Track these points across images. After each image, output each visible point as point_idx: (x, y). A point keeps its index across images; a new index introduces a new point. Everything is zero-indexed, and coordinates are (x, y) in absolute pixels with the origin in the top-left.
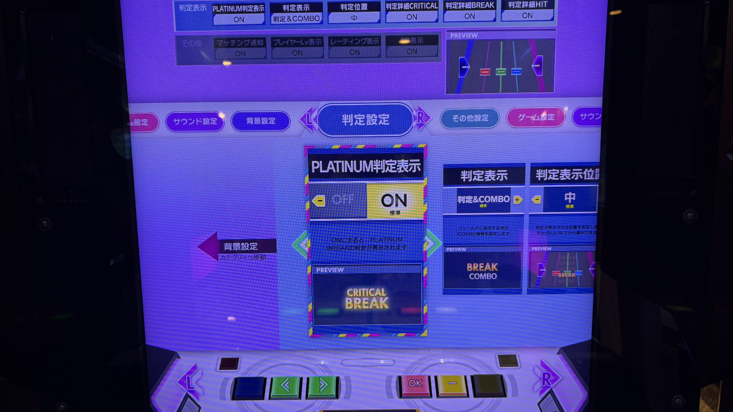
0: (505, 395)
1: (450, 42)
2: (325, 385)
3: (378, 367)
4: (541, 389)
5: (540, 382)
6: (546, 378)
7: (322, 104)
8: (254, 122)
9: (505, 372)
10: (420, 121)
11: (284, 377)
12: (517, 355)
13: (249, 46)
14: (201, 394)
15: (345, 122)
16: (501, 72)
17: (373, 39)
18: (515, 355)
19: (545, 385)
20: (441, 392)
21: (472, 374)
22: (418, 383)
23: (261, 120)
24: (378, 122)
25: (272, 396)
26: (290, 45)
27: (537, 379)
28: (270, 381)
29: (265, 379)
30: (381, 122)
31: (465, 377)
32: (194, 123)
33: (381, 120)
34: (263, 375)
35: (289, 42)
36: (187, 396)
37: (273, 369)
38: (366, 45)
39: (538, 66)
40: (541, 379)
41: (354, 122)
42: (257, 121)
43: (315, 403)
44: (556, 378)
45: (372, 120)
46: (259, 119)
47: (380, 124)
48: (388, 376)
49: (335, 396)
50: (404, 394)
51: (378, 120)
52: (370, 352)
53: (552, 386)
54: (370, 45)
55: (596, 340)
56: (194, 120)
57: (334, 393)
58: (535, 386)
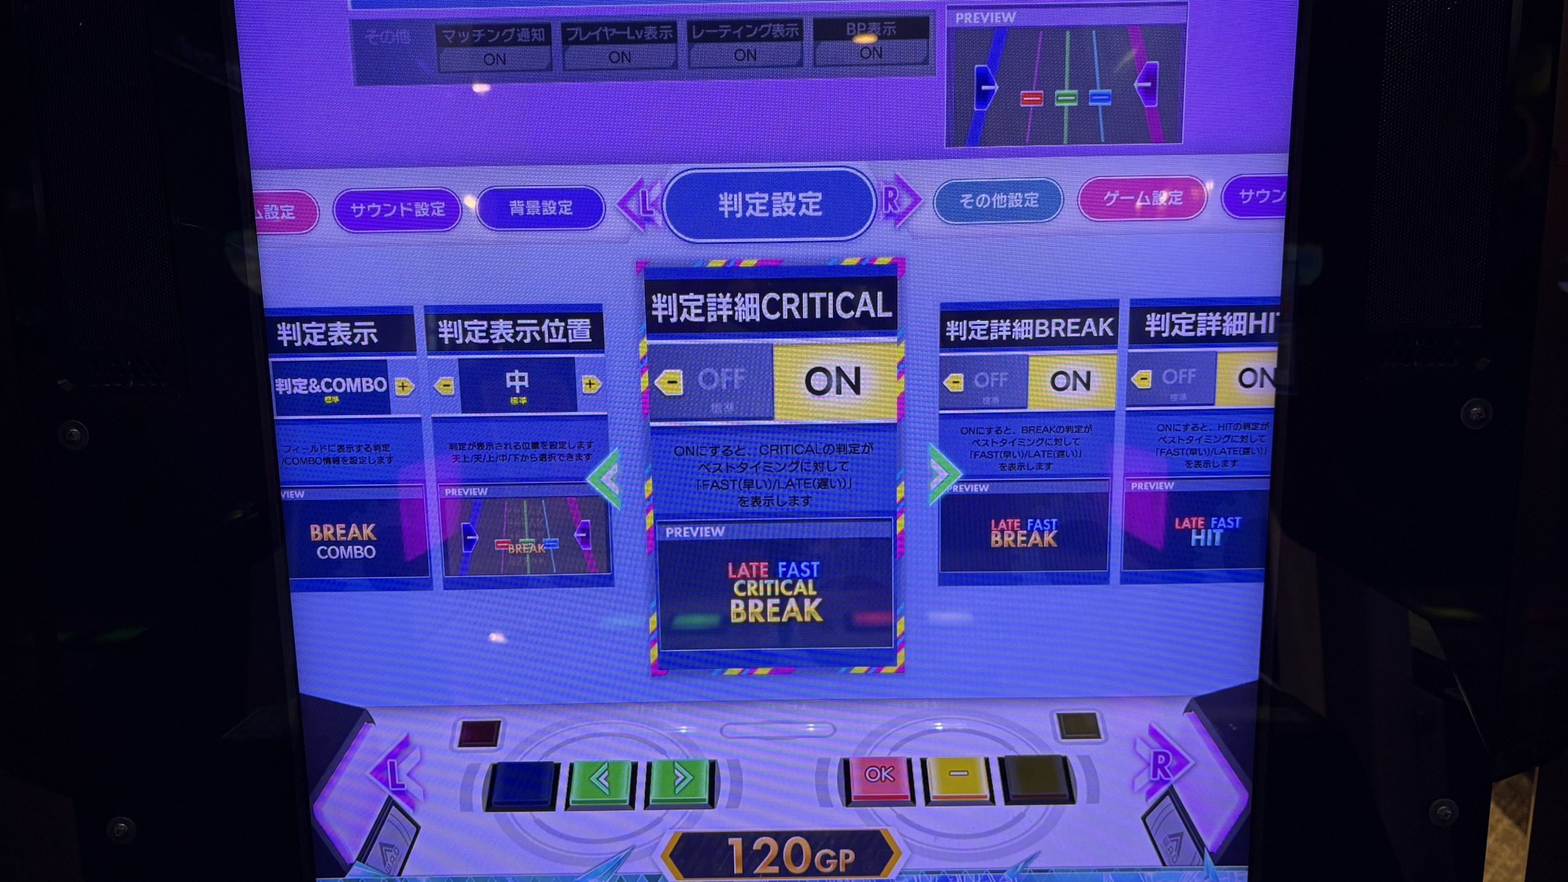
0: (1072, 800)
1: (956, 33)
2: (685, 778)
3: (800, 740)
4: (1150, 786)
5: (1147, 770)
6: (1160, 762)
7: (676, 171)
8: (525, 210)
9: (1073, 750)
10: (890, 206)
11: (597, 763)
12: (1098, 715)
13: (514, 42)
14: (421, 798)
15: (726, 210)
16: (1066, 98)
17: (785, 27)
18: (1094, 715)
19: (1158, 778)
20: (934, 792)
21: (1002, 755)
22: (884, 774)
23: (540, 205)
24: (797, 210)
25: (573, 802)
26: (603, 41)
27: (1140, 765)
28: (567, 770)
29: (557, 767)
30: (803, 210)
31: (987, 761)
32: (396, 212)
33: (804, 206)
34: (554, 758)
35: (602, 34)
36: (390, 803)
37: (573, 745)
38: (770, 38)
39: (1148, 84)
40: (1149, 765)
41: (745, 209)
42: (533, 207)
43: (665, 818)
44: (1182, 763)
45: (783, 204)
46: (538, 202)
47: (801, 214)
48: (820, 761)
49: (707, 802)
50: (856, 797)
51: (798, 205)
52: (787, 707)
53: (1173, 779)
54: (780, 39)
55: (1269, 681)
56: (395, 207)
57: (706, 796)
58: (1137, 781)
